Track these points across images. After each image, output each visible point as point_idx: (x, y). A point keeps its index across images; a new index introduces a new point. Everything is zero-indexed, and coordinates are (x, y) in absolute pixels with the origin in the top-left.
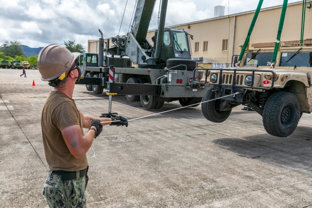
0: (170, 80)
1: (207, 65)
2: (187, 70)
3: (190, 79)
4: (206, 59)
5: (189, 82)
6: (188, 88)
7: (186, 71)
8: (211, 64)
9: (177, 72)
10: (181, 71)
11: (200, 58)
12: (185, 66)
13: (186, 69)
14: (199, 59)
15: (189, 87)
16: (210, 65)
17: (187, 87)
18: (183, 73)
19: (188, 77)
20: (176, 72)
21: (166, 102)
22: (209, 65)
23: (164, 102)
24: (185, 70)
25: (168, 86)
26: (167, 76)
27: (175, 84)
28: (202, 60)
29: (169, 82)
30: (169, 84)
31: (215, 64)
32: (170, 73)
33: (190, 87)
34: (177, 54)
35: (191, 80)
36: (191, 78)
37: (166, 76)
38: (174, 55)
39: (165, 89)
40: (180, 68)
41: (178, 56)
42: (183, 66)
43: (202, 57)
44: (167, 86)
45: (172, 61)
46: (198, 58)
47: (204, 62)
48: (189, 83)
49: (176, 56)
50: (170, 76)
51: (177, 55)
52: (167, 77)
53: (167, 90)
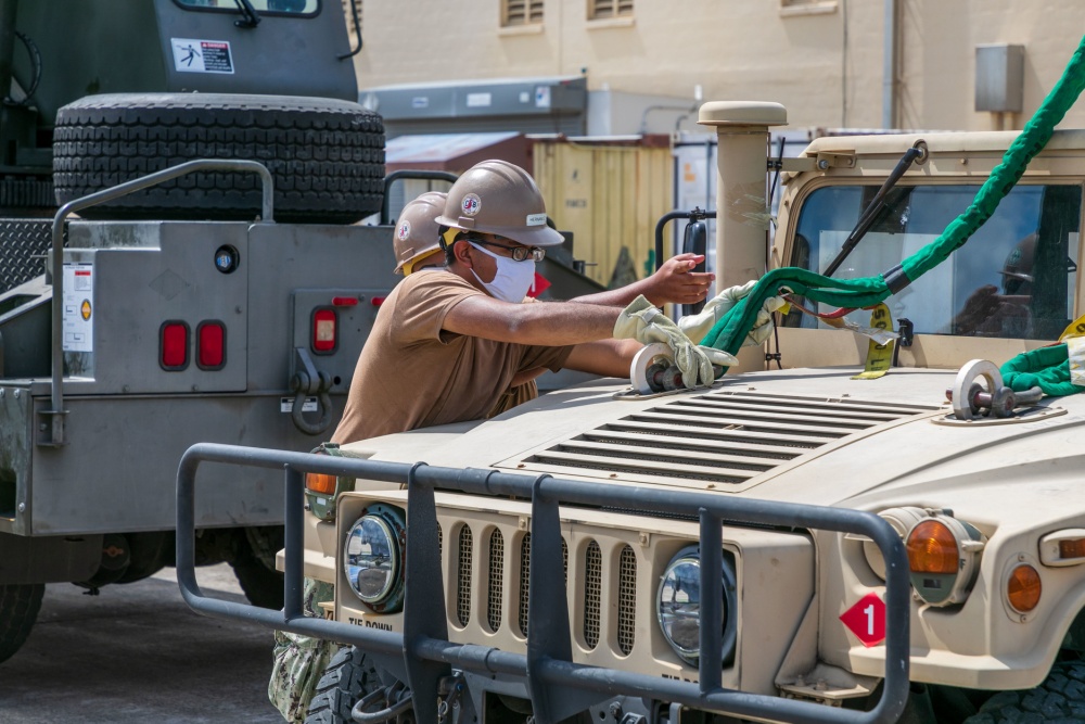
0: (78, 334)
1: (630, 159)
2: (279, 217)
3: (320, 313)
4: (615, 92)
5: (305, 355)
6: (291, 415)
7: (266, 223)
8: (660, 142)
9: (163, 241)
10: (202, 234)
11: (562, 90)
12: (256, 174)
13: (268, 208)
14: (544, 102)
15: (310, 407)
16: (659, 153)
17: (285, 408)
18: (226, 249)
19: (292, 299)
20: (148, 238)
21: (62, 592)
22: (644, 154)
23: (41, 589)
24: (252, 214)
25: (56, 406)
26: (47, 293)
27: (147, 373)
28: (575, 105)
29: (74, 363)
30: (73, 379)
31: (703, 151)
32: (77, 257)
33: (322, 406)
34: (196, 45)
35: (325, 330)
36: (326, 300)
37: (39, 288)
38: (163, 57)
39: (23, 432)
40: (197, 198)
41: (198, 65)
42: (233, 171)
43: (578, 75)
44: (48, 403)
45: (103, 118)
46: (533, 90)
47: (603, 125)
48: (301, 367)
49: (181, 66)
50: (78, 288)
51: (187, 53)
52: (48, 303)
53: (49, 448)
